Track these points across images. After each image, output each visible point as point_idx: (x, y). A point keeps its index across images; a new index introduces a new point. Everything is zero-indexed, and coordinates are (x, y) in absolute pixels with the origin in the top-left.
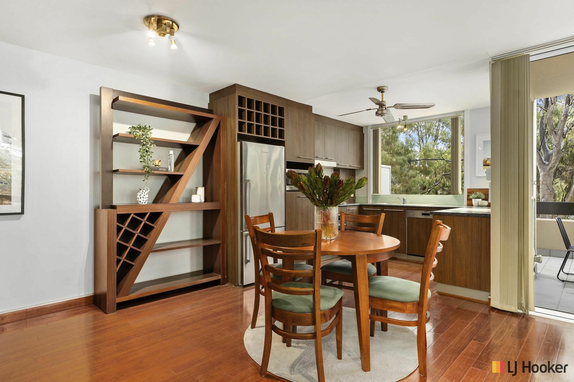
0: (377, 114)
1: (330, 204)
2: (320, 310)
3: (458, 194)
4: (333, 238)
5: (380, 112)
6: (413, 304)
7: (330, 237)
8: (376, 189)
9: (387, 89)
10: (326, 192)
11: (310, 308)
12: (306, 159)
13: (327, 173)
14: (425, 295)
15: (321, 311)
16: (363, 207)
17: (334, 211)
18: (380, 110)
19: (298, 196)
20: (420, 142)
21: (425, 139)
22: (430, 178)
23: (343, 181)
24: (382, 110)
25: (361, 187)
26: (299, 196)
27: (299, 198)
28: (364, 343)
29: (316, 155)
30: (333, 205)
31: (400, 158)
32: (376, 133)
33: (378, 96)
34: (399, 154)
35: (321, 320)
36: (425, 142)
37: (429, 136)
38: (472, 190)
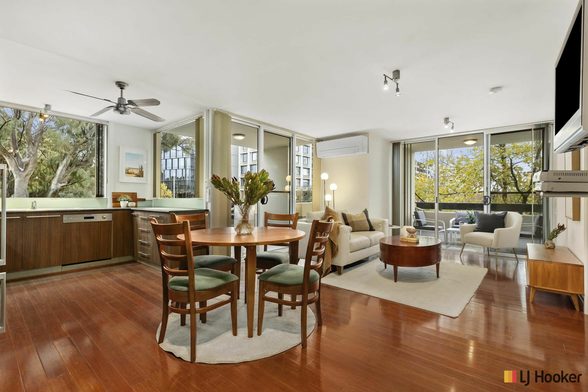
38: (117, 193)
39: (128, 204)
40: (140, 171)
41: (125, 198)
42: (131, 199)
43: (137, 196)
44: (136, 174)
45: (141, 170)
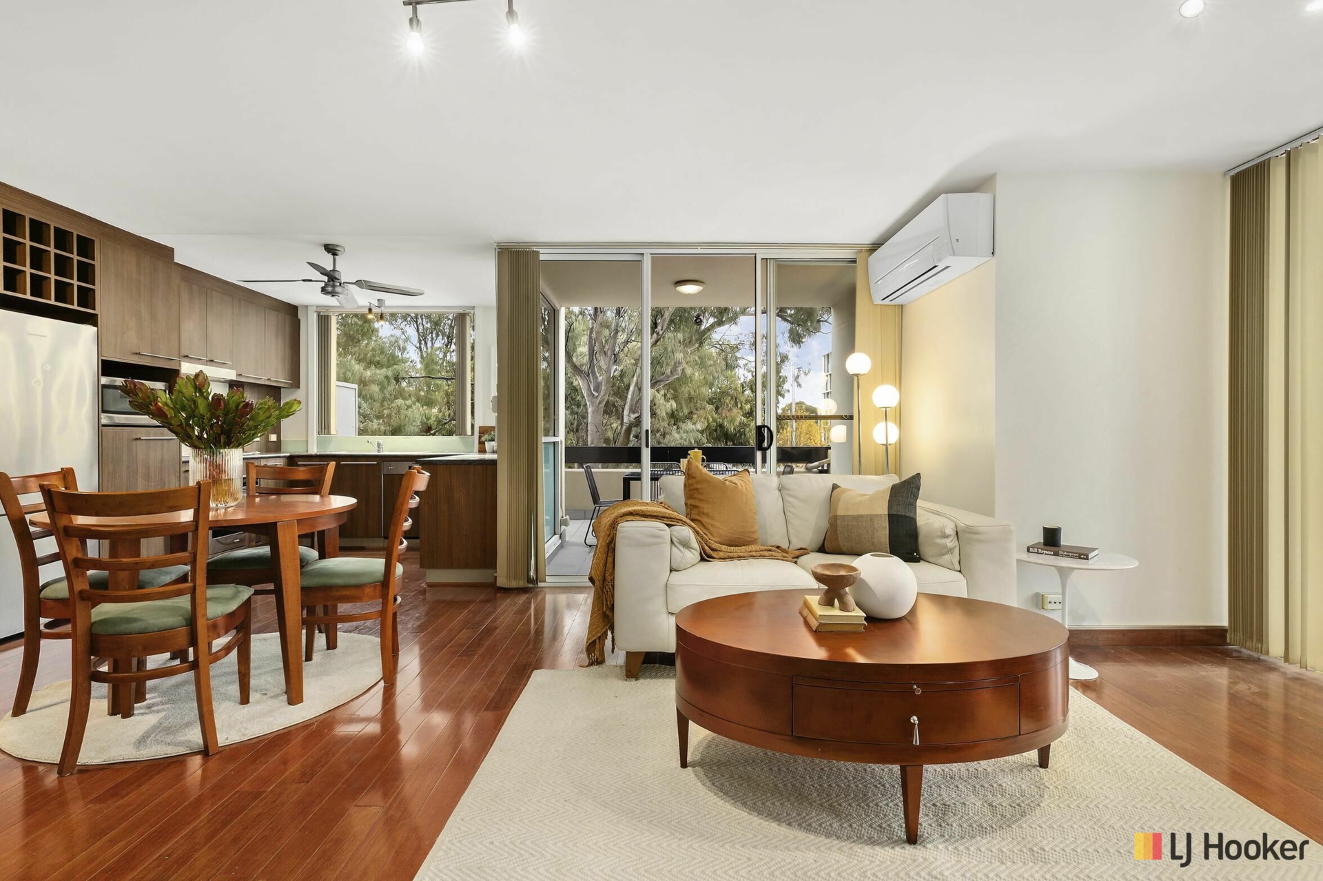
0: (323, 290)
1: (224, 443)
2: (205, 618)
3: (465, 434)
4: (232, 505)
5: (330, 289)
6: (375, 587)
7: (225, 502)
8: (324, 426)
9: (342, 250)
10: (217, 423)
11: (186, 619)
12: (158, 359)
13: (217, 389)
14: (392, 569)
15: (208, 620)
16: (296, 459)
17: (234, 459)
18: (329, 285)
19: (135, 437)
20: (420, 344)
21: (430, 339)
22: (440, 410)
23: (252, 404)
24: (334, 286)
25: (288, 416)
26: (138, 437)
27: (139, 442)
28: (291, 660)
29: (184, 352)
30: (231, 445)
31: (381, 373)
32: (324, 321)
33: (326, 261)
34: (378, 365)
35: (208, 636)
36: (429, 344)
37: (437, 335)
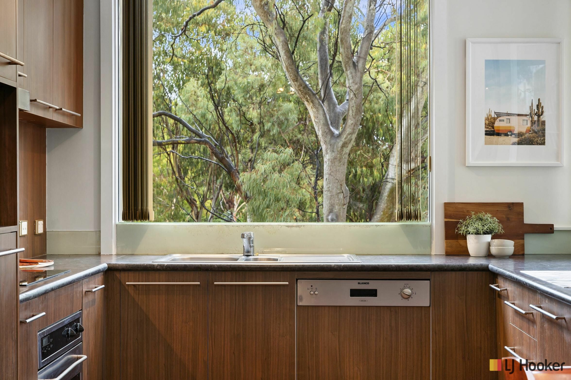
38: (460, 206)
39: (489, 245)
40: (533, 123)
41: (478, 225)
42: (498, 228)
43: (523, 213)
44: (520, 135)
45: (536, 118)
